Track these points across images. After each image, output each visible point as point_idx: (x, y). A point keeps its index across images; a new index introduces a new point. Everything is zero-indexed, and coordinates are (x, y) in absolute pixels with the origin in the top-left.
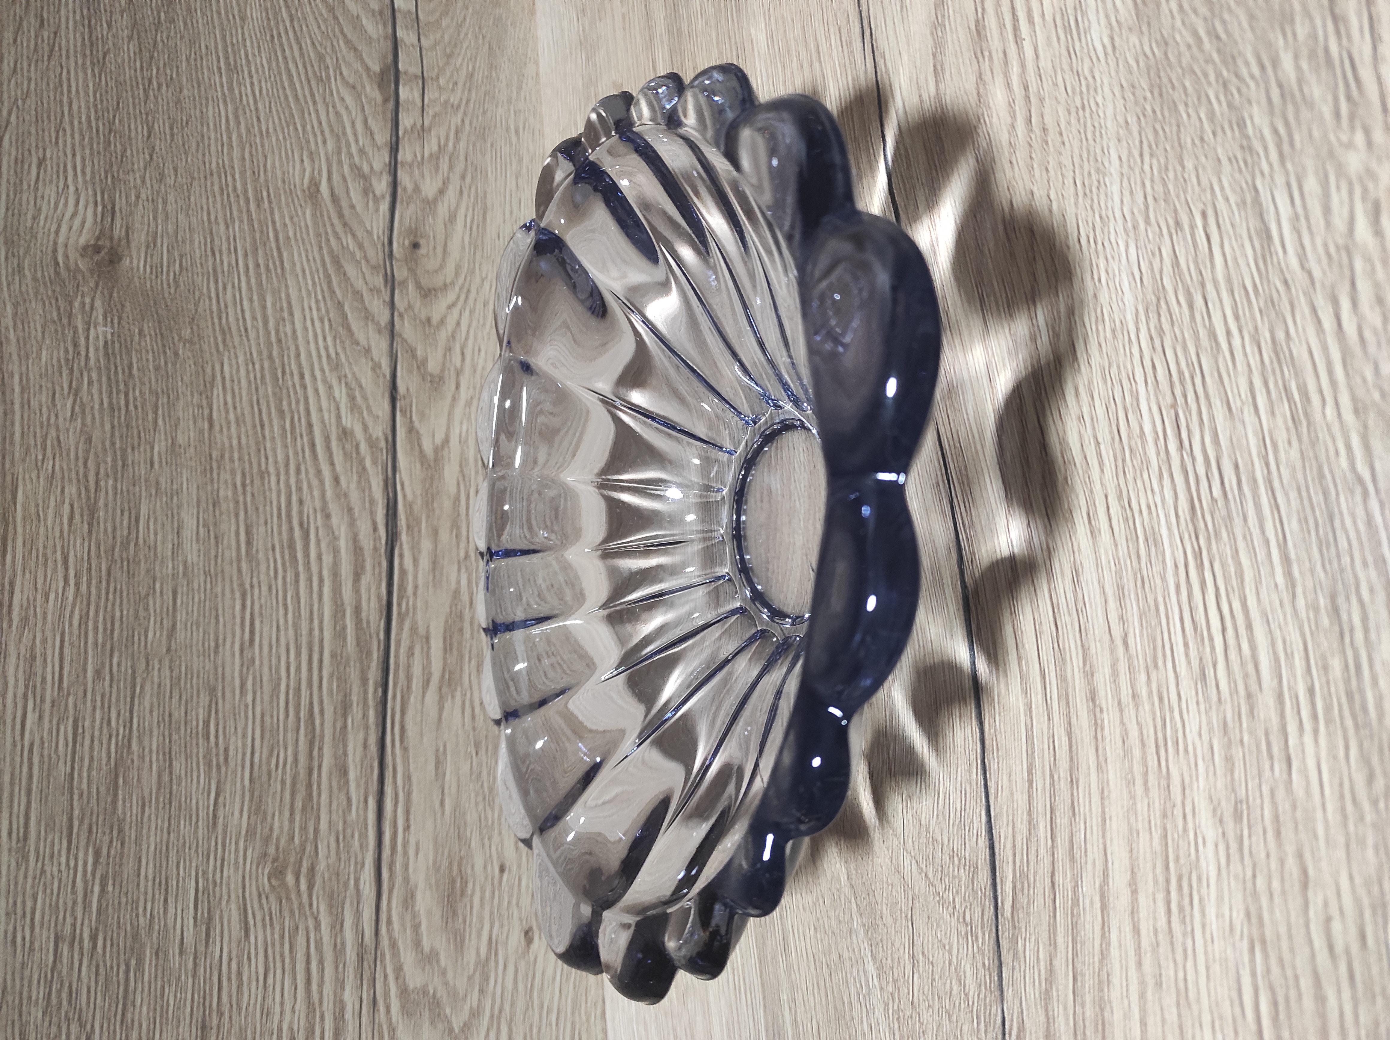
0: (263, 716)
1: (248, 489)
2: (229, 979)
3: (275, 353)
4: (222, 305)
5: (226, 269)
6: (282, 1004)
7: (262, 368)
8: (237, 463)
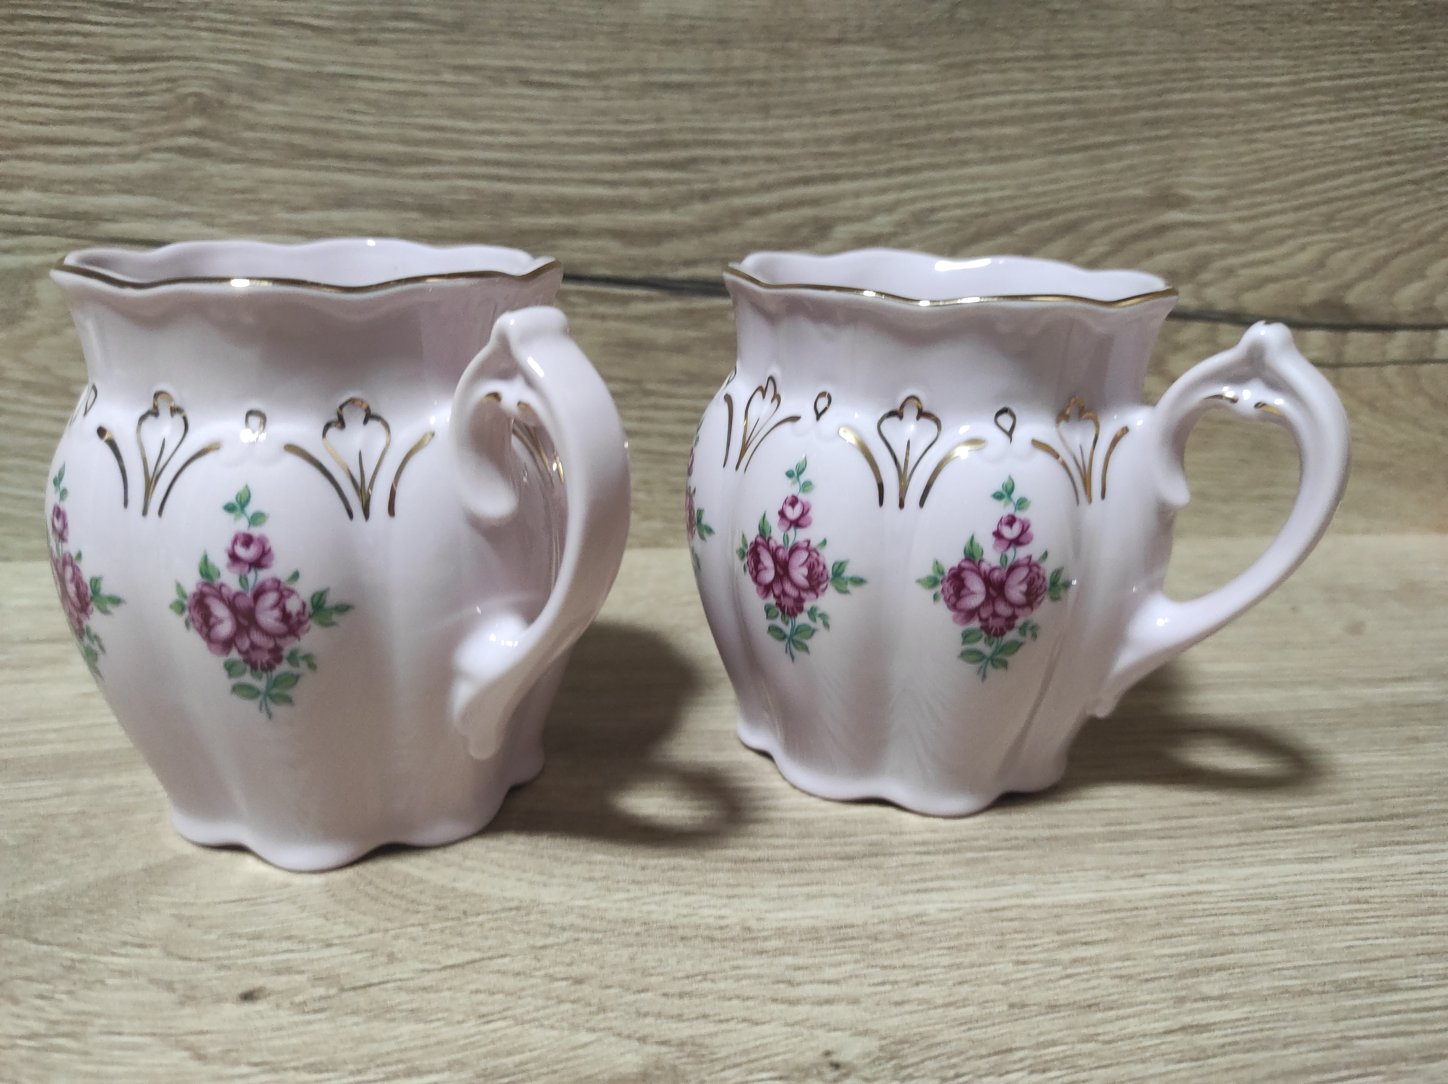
0: (425, 95)
1: (743, 90)
2: (58, 33)
3: (938, 136)
4: (1004, 66)
5: (1056, 73)
6: (20, 104)
7: (916, 117)
8: (779, 75)
